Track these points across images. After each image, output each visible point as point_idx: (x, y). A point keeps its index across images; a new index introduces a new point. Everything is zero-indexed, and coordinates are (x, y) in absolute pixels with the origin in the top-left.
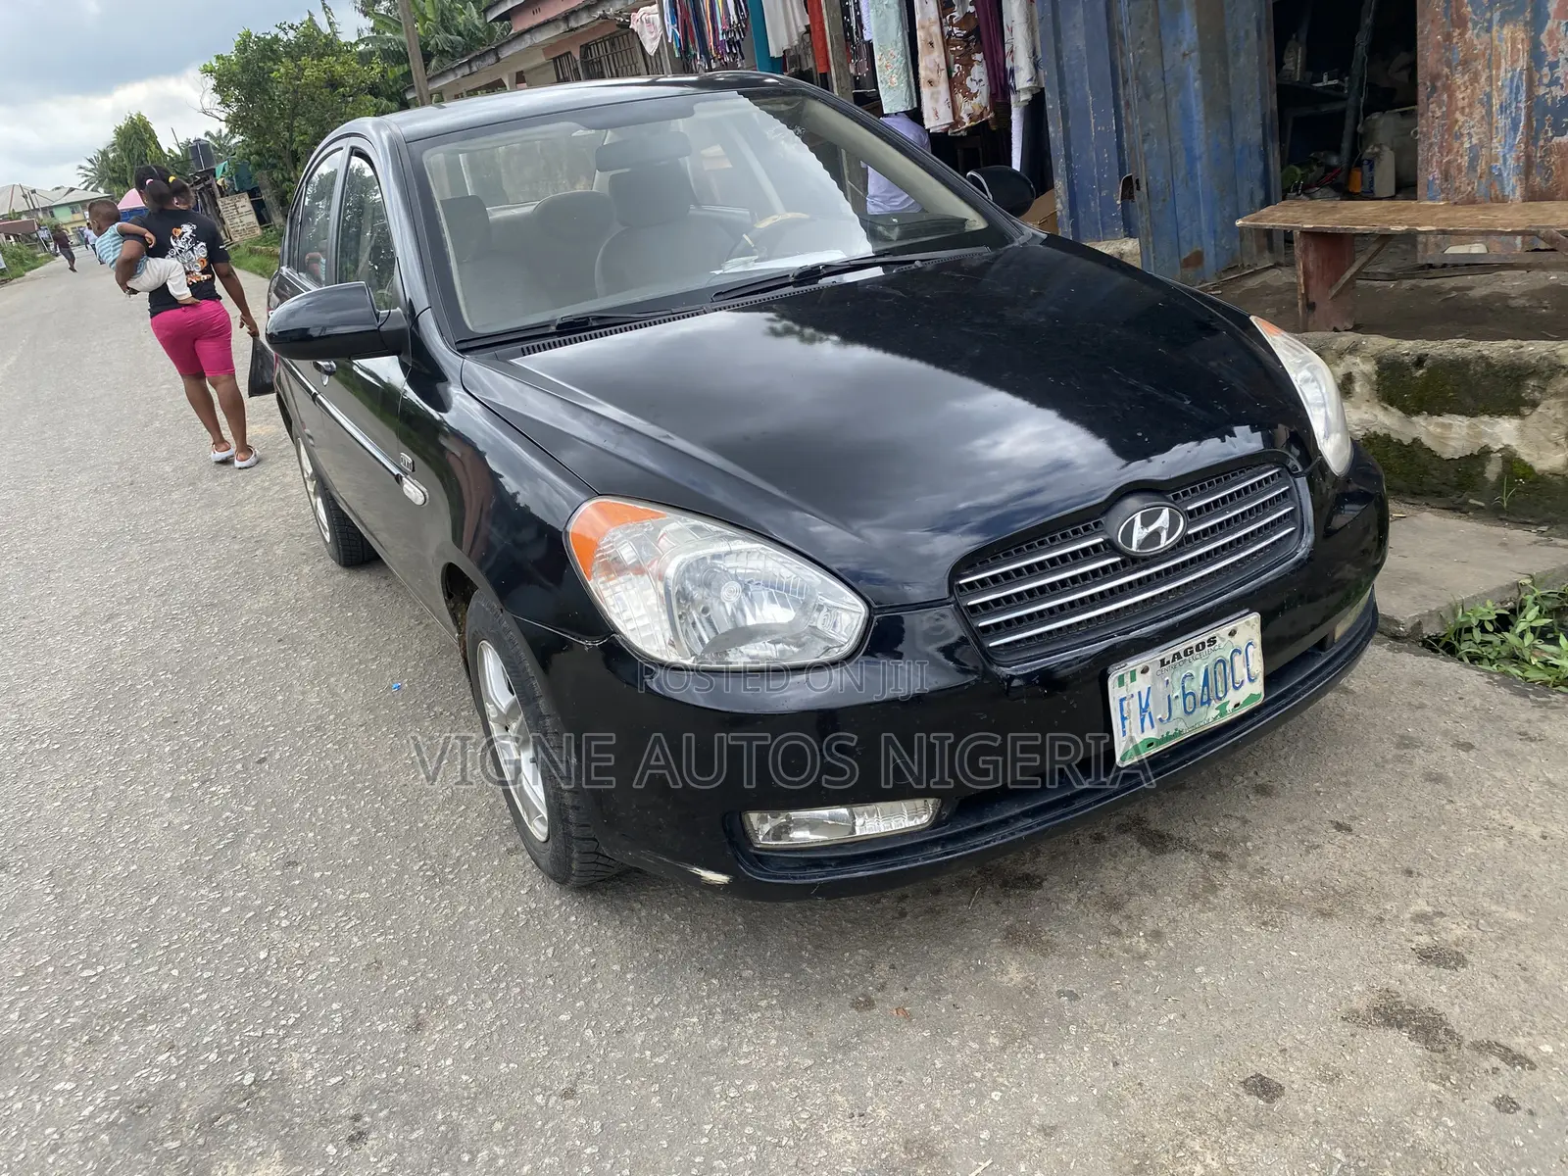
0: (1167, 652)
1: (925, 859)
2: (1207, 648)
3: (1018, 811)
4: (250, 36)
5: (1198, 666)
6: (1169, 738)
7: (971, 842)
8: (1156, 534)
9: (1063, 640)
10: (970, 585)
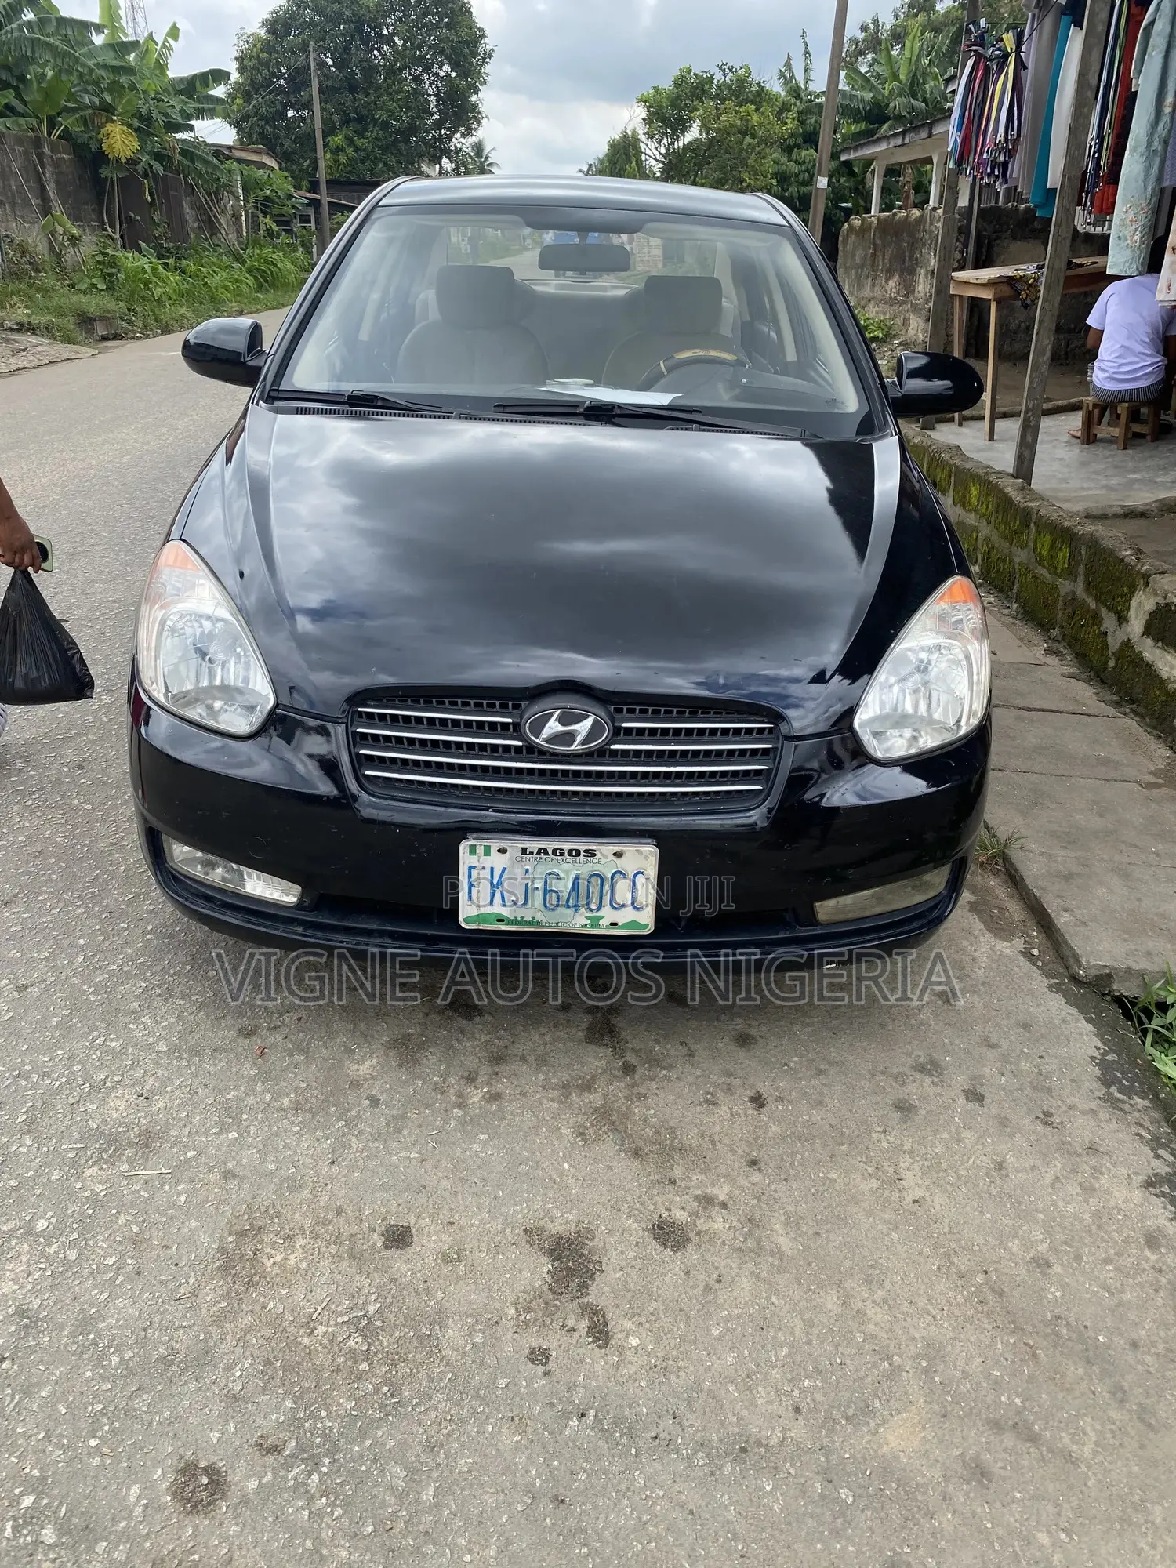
0: (534, 844)
1: (284, 931)
2: (582, 857)
3: (375, 927)
4: (689, 72)
5: (568, 871)
6: (522, 922)
7: (329, 936)
8: (570, 737)
9: (441, 795)
10: (370, 715)
